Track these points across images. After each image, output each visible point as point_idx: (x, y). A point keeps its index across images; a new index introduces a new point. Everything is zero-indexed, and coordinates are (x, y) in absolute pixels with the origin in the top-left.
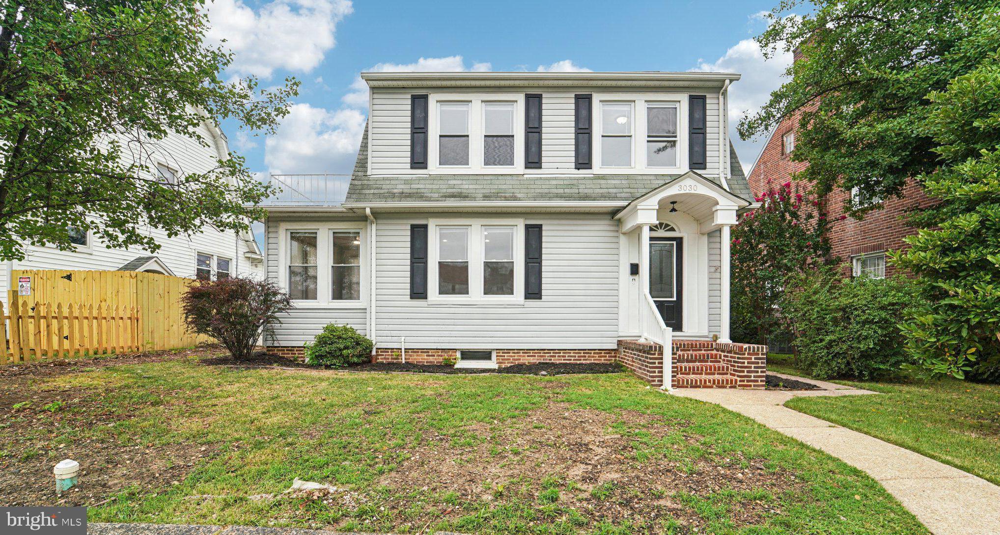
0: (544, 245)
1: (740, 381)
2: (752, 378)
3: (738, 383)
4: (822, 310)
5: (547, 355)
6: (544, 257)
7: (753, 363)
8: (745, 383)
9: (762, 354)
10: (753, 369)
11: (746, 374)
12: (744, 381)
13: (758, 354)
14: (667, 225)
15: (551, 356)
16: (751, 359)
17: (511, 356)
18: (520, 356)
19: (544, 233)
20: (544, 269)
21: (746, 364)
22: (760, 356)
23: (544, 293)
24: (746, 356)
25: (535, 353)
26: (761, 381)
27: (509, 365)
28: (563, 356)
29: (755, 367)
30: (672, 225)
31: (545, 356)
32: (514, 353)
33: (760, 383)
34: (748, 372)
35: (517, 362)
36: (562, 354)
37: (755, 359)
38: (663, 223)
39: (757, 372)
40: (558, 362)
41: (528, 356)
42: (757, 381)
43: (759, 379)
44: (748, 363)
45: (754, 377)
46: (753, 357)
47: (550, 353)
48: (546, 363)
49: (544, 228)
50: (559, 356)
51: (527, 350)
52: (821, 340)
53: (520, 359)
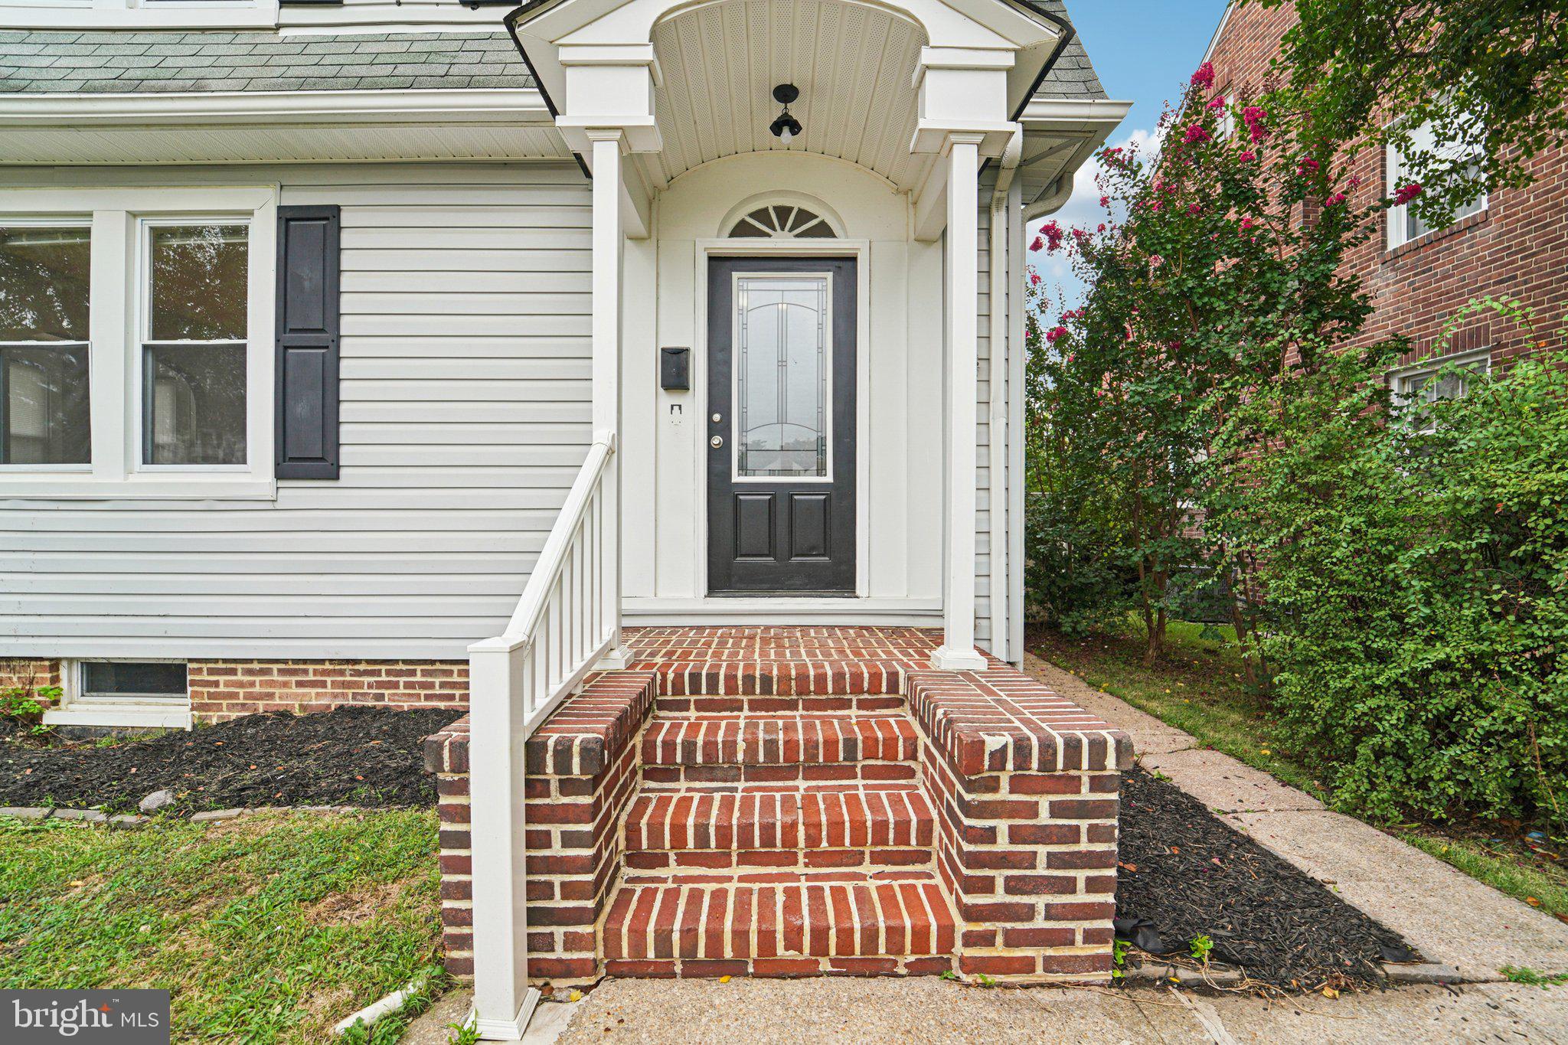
0: (346, 282)
1: (970, 940)
2: (1040, 923)
3: (959, 949)
4: (1371, 523)
5: (367, 679)
6: (346, 325)
7: (1043, 835)
8: (1000, 950)
9: (1097, 784)
10: (1041, 870)
11: (1000, 896)
12: (988, 939)
13: (1074, 784)
14: (804, 216)
15: (380, 685)
16: (1032, 810)
17: (241, 685)
18: (271, 684)
19: (347, 239)
20: (346, 368)
21: (1003, 844)
22: (1086, 794)
23: (346, 455)
24: (1004, 794)
25: (326, 673)
26: (1091, 937)
27: (234, 715)
28: (423, 685)
29: (1053, 861)
30: (823, 215)
31: (360, 685)
32: (250, 672)
33: (1081, 949)
34: (1012, 886)
35: (261, 706)
36: (419, 678)
37: (1056, 810)
38: (790, 209)
39: (1069, 886)
40: (406, 706)
41: (299, 684)
42: (1065, 938)
43: (1079, 927)
44: (1015, 836)
45: (1051, 913)
46: (1044, 802)
47: (378, 673)
48: (362, 711)
49: (346, 219)
50: (408, 685)
51: (296, 661)
52: (1383, 657)
53: (271, 696)
